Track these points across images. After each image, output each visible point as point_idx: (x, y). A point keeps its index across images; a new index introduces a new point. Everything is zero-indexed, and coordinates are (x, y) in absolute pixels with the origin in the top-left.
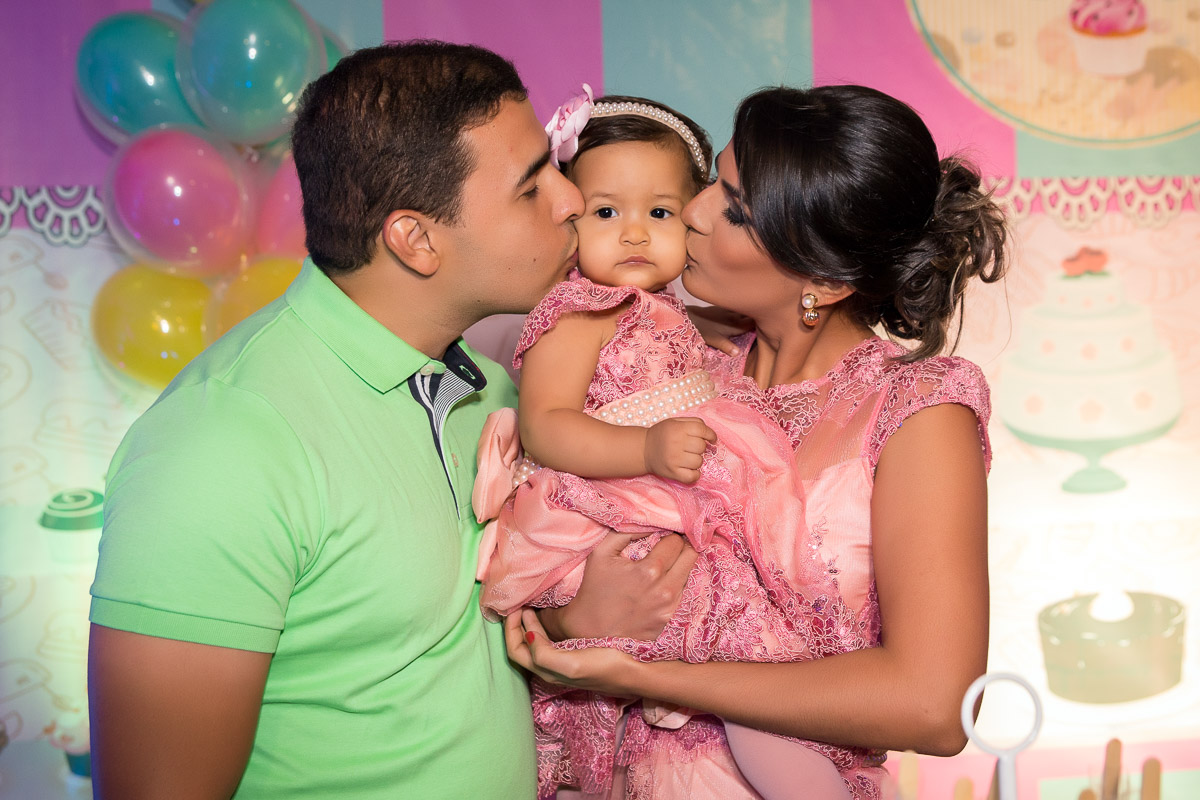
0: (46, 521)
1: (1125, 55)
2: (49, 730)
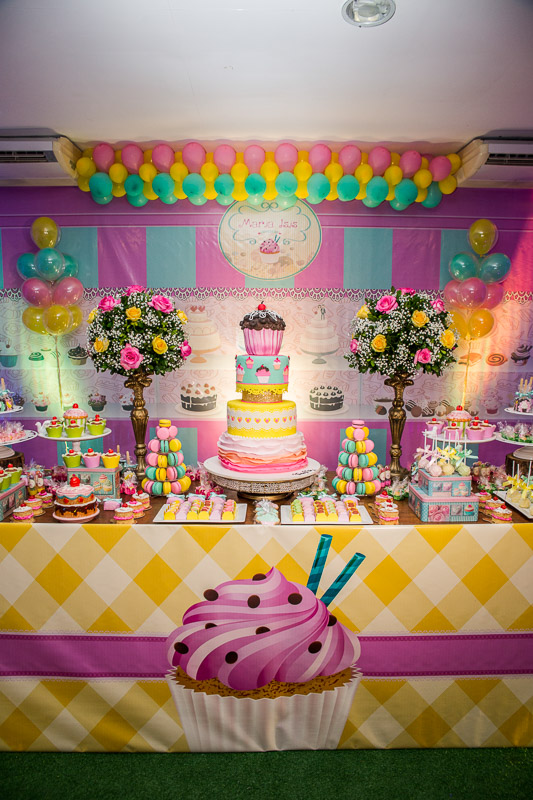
0: (30, 359)
1: (273, 258)
2: (32, 401)
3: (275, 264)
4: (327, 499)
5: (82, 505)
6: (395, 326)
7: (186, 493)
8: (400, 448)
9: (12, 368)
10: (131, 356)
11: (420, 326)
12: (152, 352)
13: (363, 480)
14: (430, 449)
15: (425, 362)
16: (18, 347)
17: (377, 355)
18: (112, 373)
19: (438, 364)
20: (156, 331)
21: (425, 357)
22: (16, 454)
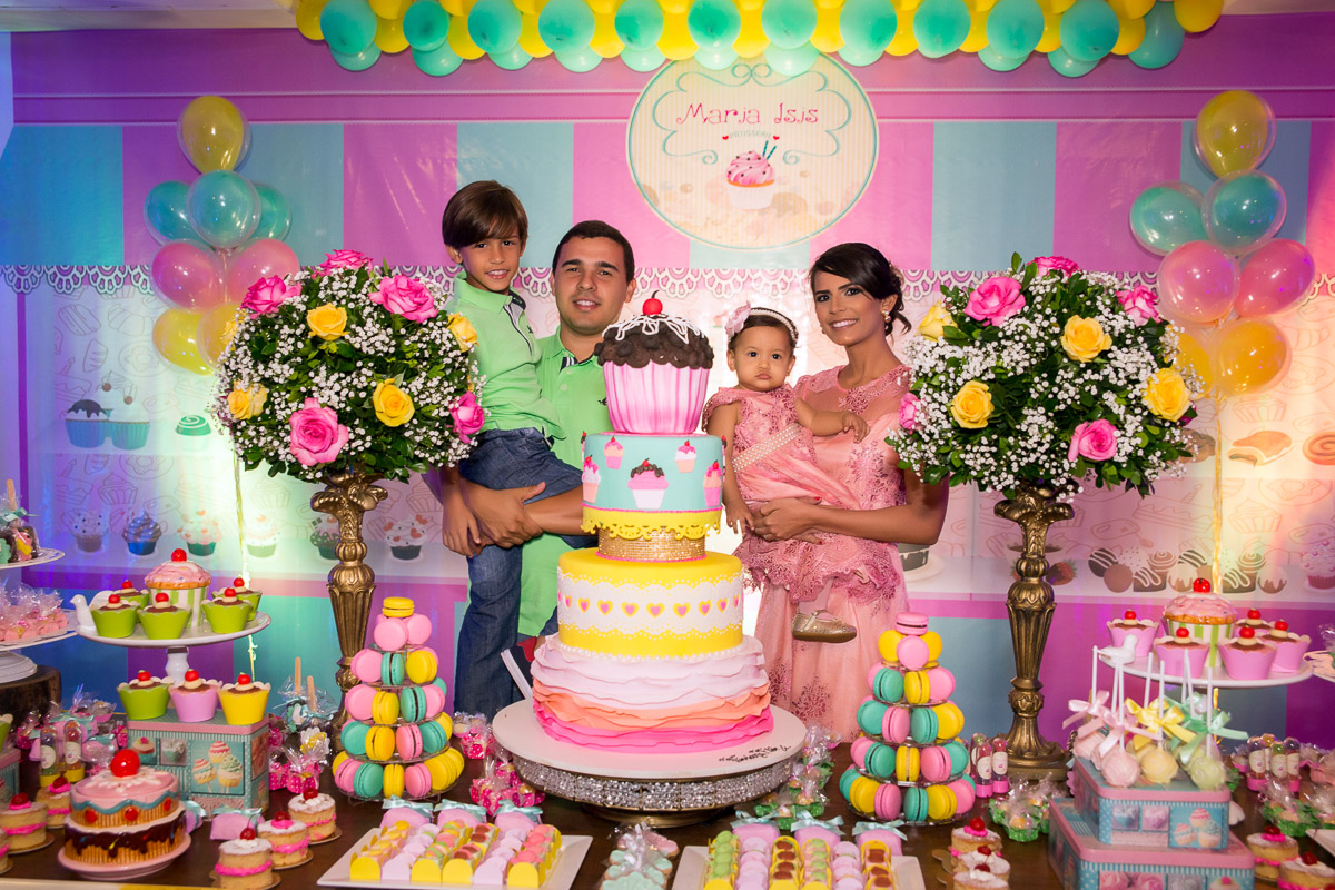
0: (178, 430)
1: (759, 197)
2: (180, 531)
3: (763, 211)
4: (814, 834)
5: (133, 829)
6: (1015, 358)
7: (434, 799)
8: (1037, 687)
9: (136, 453)
10: (315, 431)
11: (1085, 357)
12: (372, 422)
13: (922, 781)
14: (1108, 704)
15: (1097, 457)
16: (150, 403)
17: (966, 435)
18: (272, 473)
19: (1137, 462)
20: (383, 366)
21: (1100, 441)
22: (41, 671)
